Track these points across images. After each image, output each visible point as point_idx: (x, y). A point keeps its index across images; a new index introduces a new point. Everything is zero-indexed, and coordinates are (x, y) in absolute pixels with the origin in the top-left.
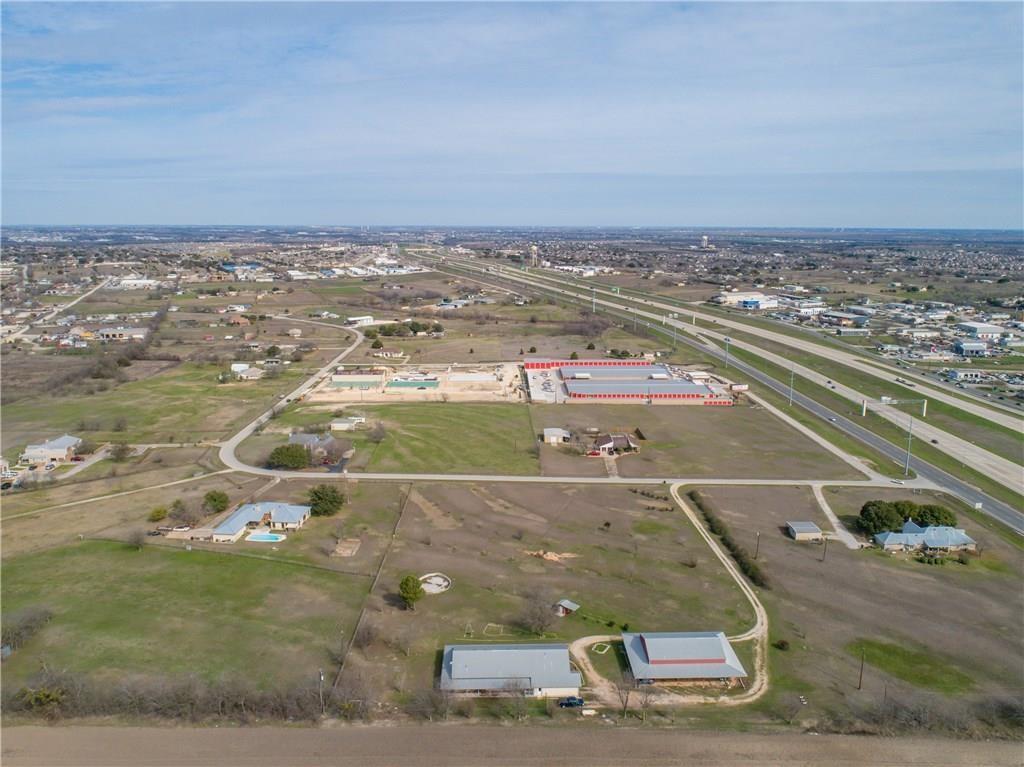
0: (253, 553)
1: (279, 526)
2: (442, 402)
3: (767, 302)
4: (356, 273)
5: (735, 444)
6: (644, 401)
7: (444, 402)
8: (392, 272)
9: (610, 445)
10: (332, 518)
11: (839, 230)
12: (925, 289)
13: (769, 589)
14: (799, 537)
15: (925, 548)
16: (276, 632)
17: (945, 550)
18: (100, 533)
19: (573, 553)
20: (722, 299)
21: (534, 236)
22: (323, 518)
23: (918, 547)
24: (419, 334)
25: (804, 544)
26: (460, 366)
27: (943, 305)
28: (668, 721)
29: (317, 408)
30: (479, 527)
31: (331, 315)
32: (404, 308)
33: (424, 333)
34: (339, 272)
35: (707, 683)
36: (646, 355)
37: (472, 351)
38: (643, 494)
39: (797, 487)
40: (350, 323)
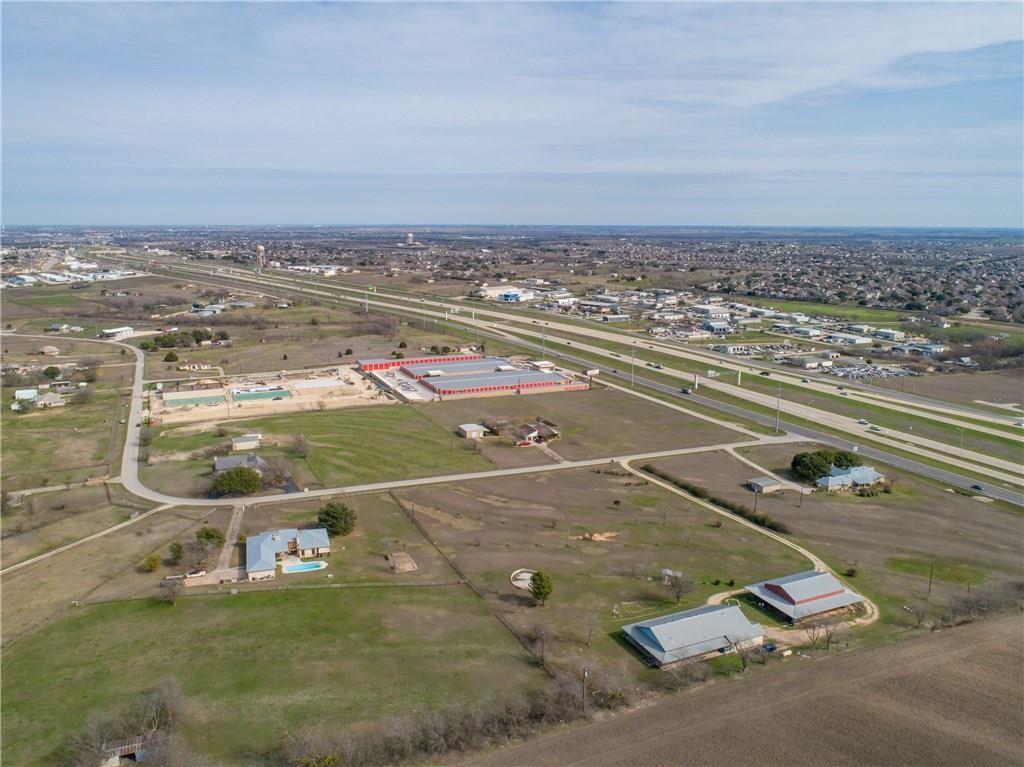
0: (309, 583)
1: (308, 553)
2: (318, 411)
3: (527, 296)
4: (54, 280)
5: (628, 422)
6: (512, 392)
7: (321, 411)
8: (99, 277)
9: (535, 434)
10: (348, 537)
11: (512, 227)
12: (640, 279)
13: (791, 534)
14: (766, 490)
15: (855, 485)
16: (441, 652)
17: (868, 485)
18: (92, 596)
19: (611, 532)
20: (483, 293)
21: (220, 237)
22: (340, 538)
23: (850, 485)
24: (203, 343)
25: (772, 495)
26: (290, 373)
27: (667, 291)
28: (844, 646)
29: (183, 429)
30: (503, 523)
31: (73, 328)
32: (153, 316)
33: (209, 342)
34: (30, 280)
35: (835, 613)
36: (462, 350)
37: (285, 357)
38: (606, 473)
39: (715, 452)
40: (109, 336)
